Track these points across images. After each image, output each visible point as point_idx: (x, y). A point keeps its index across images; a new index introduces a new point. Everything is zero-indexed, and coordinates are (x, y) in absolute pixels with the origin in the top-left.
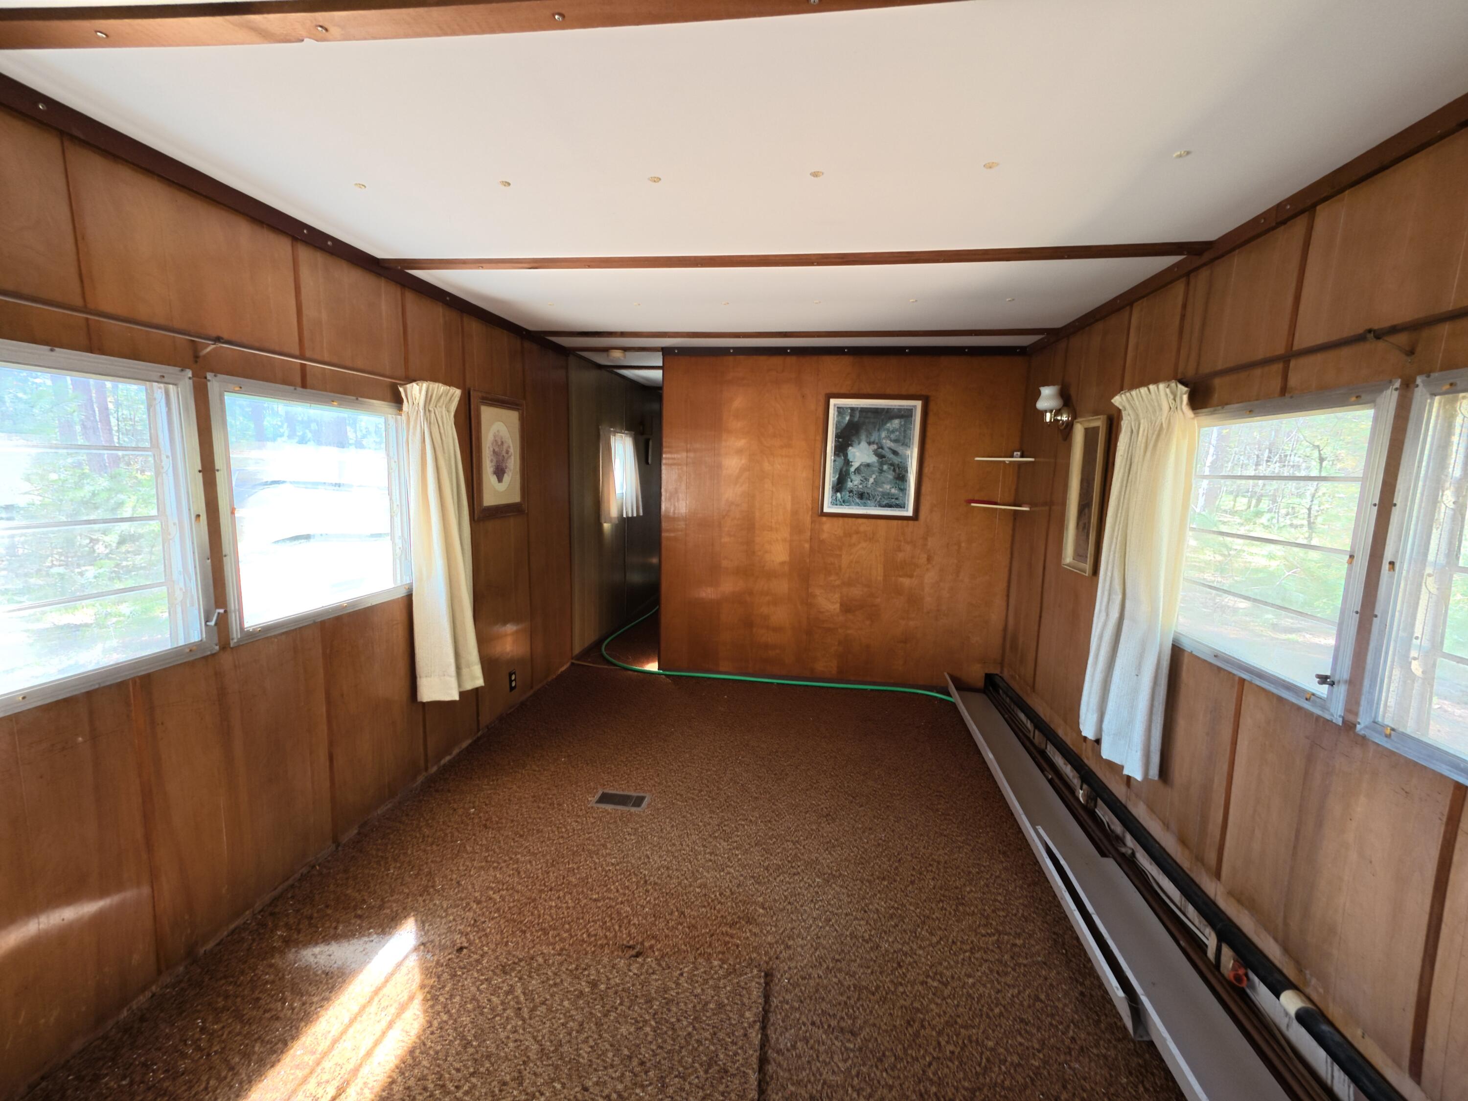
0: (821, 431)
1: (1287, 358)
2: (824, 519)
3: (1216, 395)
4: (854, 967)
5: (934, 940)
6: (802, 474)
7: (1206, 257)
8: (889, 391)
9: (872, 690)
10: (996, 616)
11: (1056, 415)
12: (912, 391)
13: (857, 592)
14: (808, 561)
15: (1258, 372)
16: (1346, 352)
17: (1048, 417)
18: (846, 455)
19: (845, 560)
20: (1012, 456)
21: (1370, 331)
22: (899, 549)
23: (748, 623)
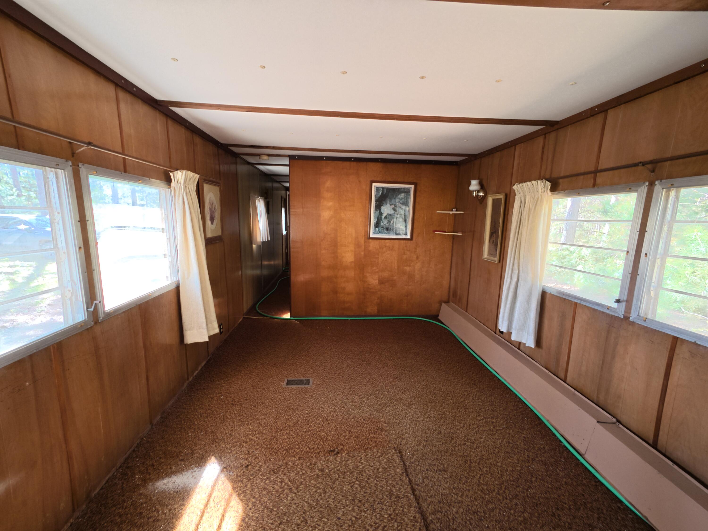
0: (368, 199)
1: (596, 172)
2: (370, 240)
3: (561, 186)
4: (434, 442)
6: (360, 219)
7: (556, 127)
8: (399, 180)
9: (393, 319)
10: (445, 283)
11: (478, 192)
12: (410, 180)
13: (386, 274)
14: (363, 260)
15: (582, 177)
17: (474, 194)
18: (380, 210)
19: (380, 259)
20: (452, 211)
21: (641, 162)
22: (404, 254)
23: (335, 292)
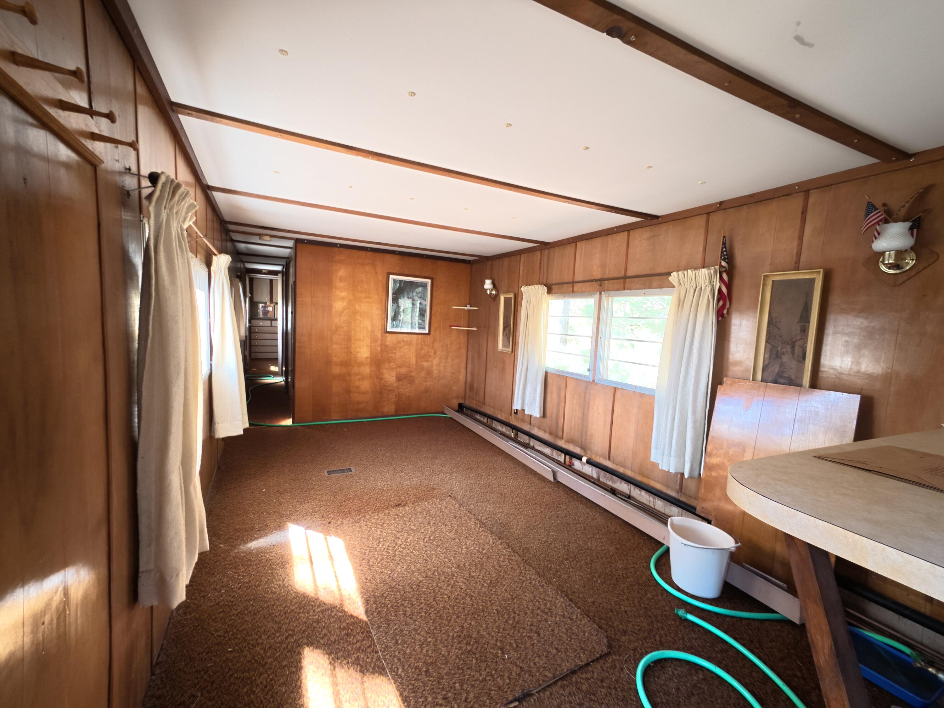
0: (385, 291)
1: (573, 282)
2: (387, 334)
3: (553, 291)
5: (495, 478)
6: (376, 311)
7: (548, 246)
8: (417, 274)
9: (413, 418)
10: (462, 377)
11: (491, 291)
12: (426, 275)
13: (403, 370)
14: (379, 356)
15: (565, 285)
16: (587, 283)
17: (488, 292)
18: (397, 303)
19: (398, 356)
20: (466, 307)
21: (594, 280)
22: (422, 348)
23: (348, 391)
